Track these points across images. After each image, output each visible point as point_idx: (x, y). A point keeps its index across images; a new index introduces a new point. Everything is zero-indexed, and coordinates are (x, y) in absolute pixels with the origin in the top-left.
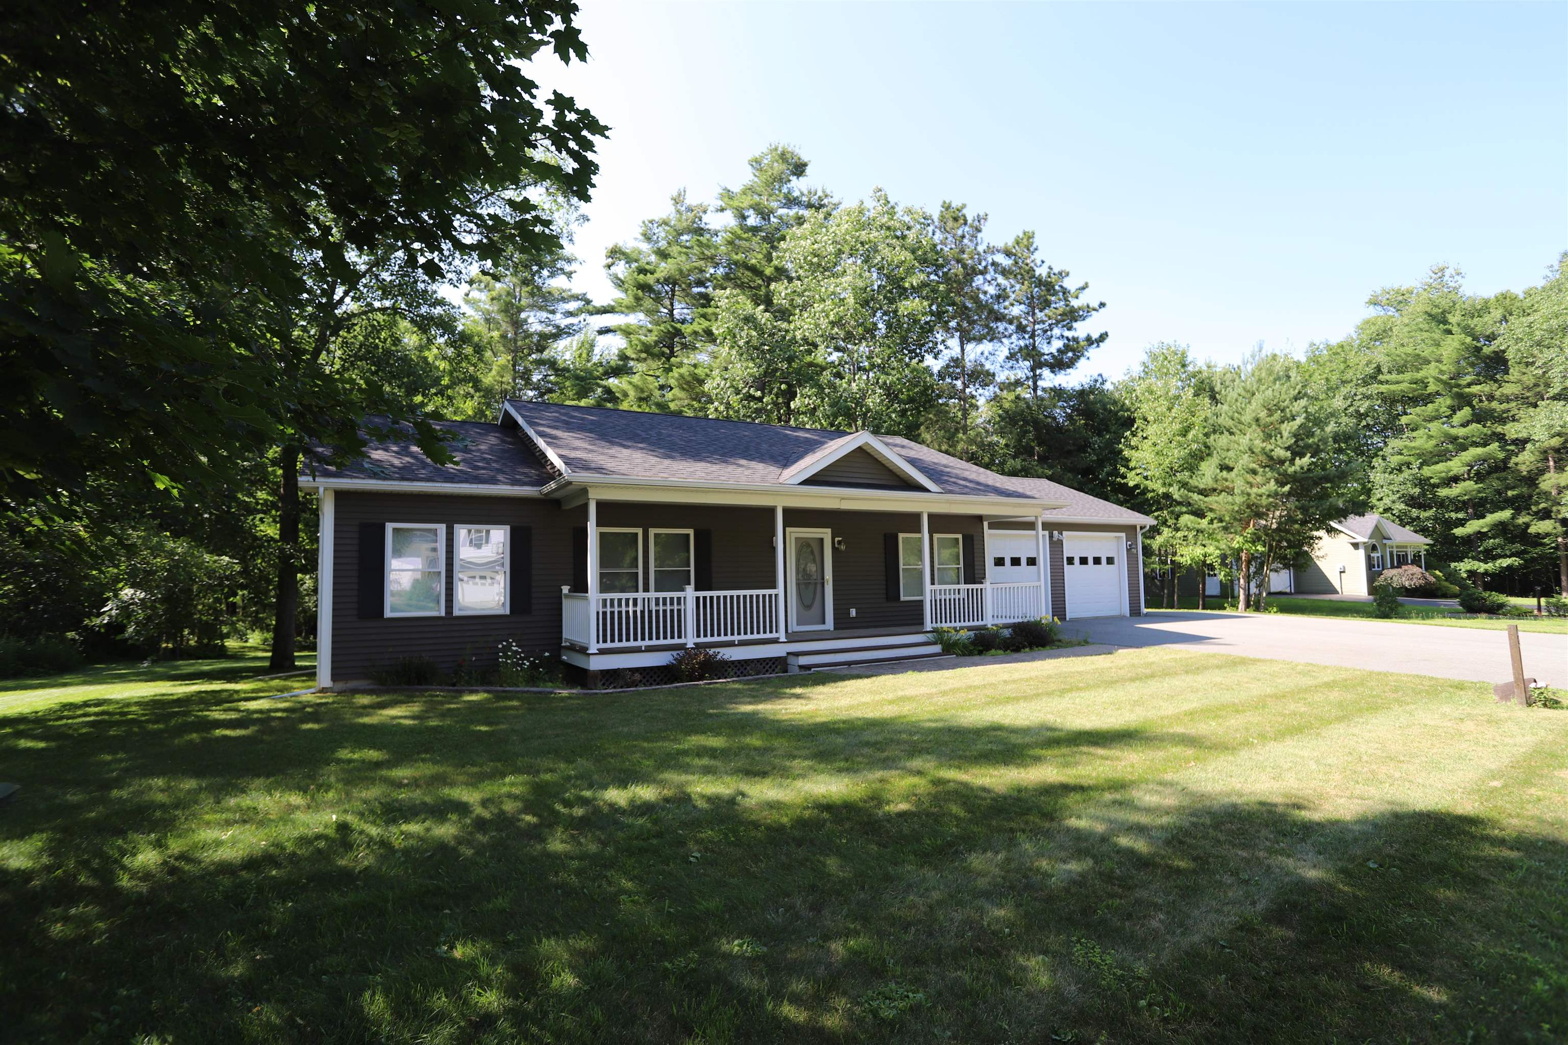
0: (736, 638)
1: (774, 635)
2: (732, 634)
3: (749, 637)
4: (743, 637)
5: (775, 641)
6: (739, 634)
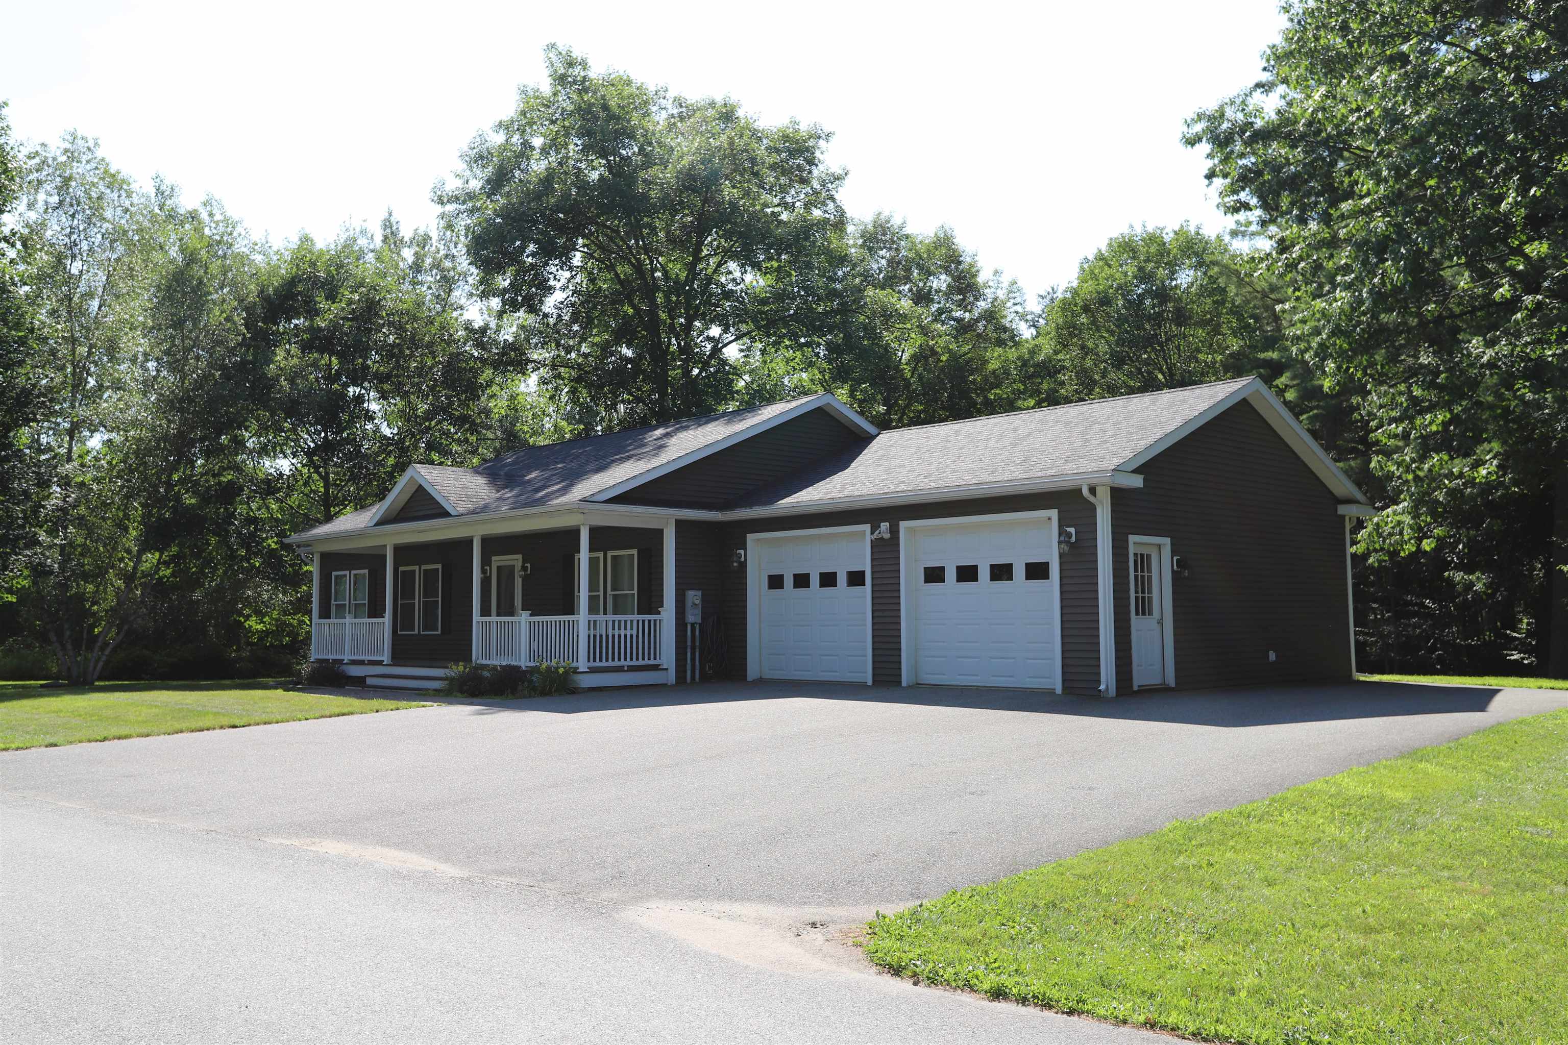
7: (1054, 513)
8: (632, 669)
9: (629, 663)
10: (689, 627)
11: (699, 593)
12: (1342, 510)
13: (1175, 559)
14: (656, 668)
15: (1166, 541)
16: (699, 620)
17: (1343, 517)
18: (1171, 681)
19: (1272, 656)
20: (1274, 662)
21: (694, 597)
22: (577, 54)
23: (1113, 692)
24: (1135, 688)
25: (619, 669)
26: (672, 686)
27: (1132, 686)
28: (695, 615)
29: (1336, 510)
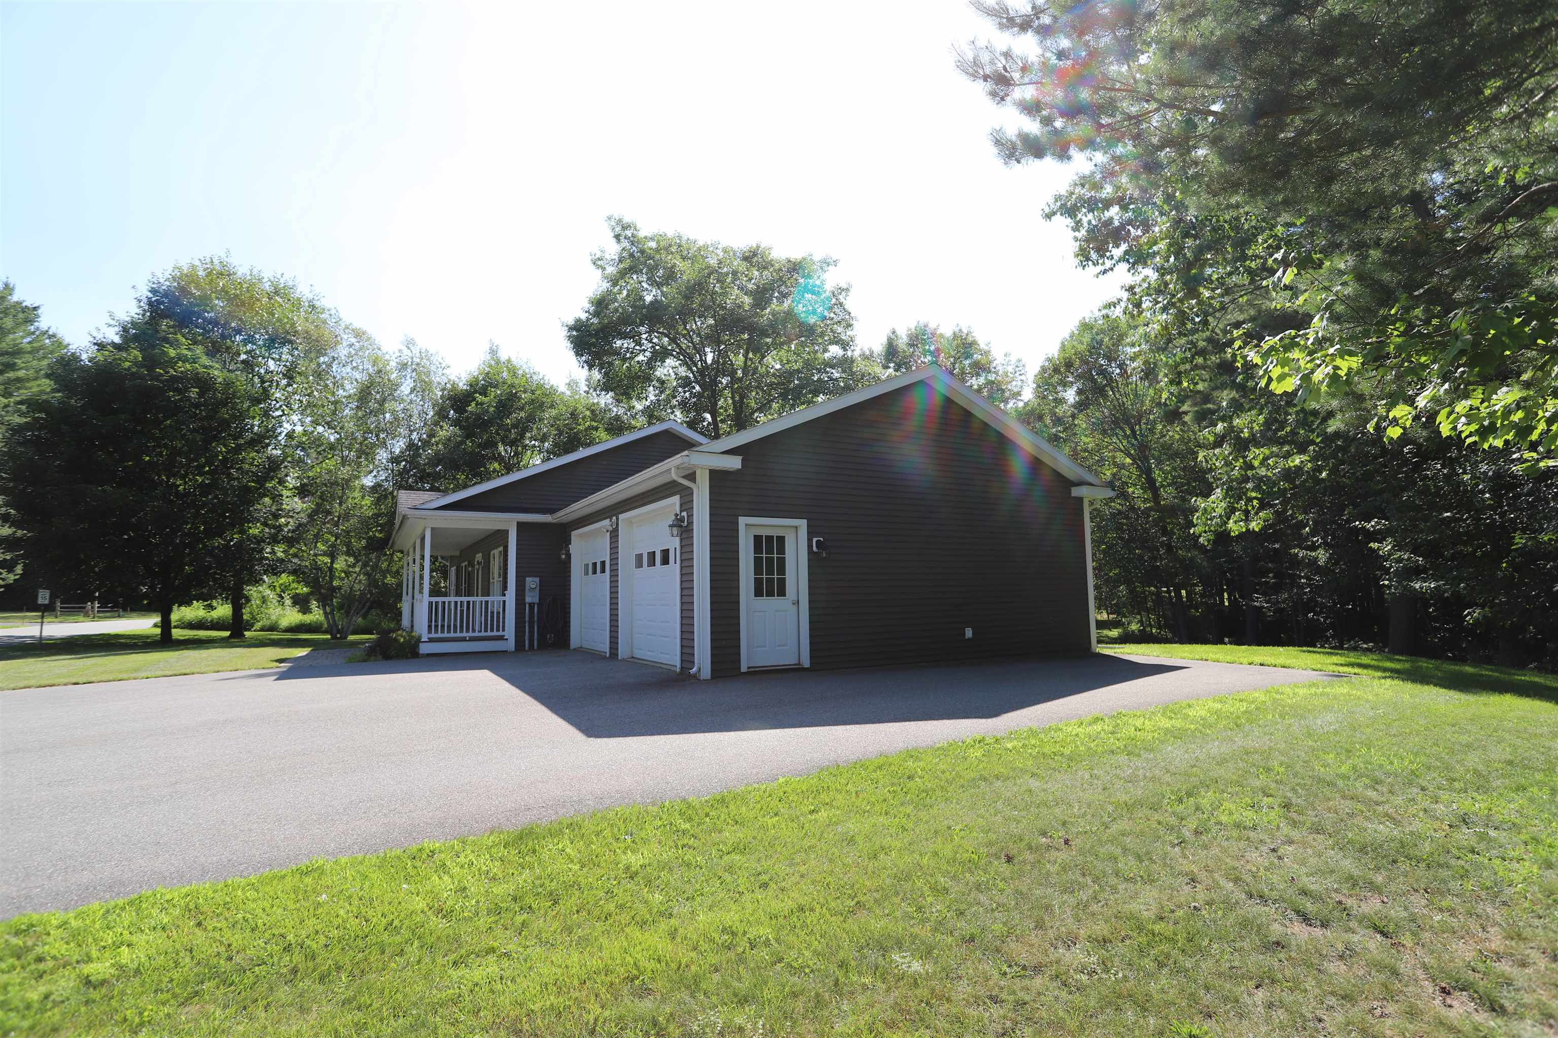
7: (677, 499)
8: (472, 639)
9: (471, 634)
10: (527, 606)
11: (537, 580)
12: (1076, 492)
13: (815, 540)
14: (501, 638)
15: (803, 524)
16: (536, 600)
17: (1080, 500)
18: (806, 663)
19: (969, 633)
20: (969, 639)
21: (532, 582)
22: (627, 219)
23: (706, 673)
24: (744, 669)
25: (463, 639)
26: (511, 652)
27: (740, 668)
28: (532, 597)
29: (1070, 492)
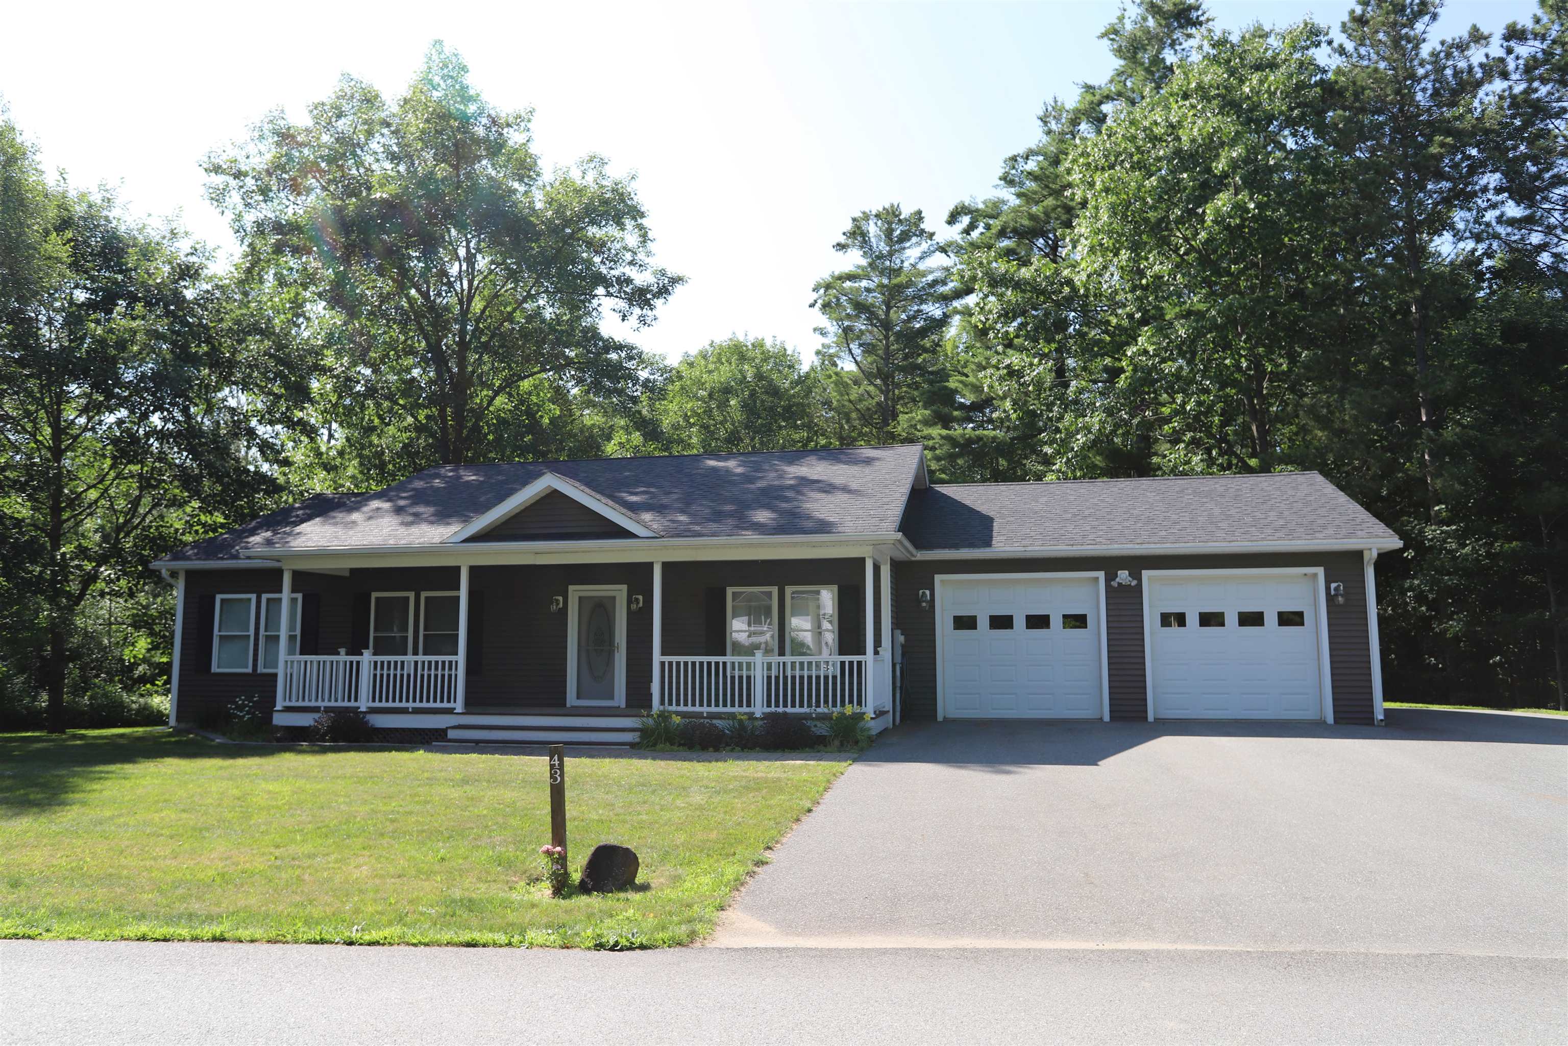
0: (411, 705)
1: (451, 705)
2: (408, 701)
3: (424, 705)
4: (418, 705)
5: (450, 711)
6: (414, 701)
7: (1320, 571)
10: (896, 667)
16: (900, 660)
21: (898, 636)
28: (899, 655)
